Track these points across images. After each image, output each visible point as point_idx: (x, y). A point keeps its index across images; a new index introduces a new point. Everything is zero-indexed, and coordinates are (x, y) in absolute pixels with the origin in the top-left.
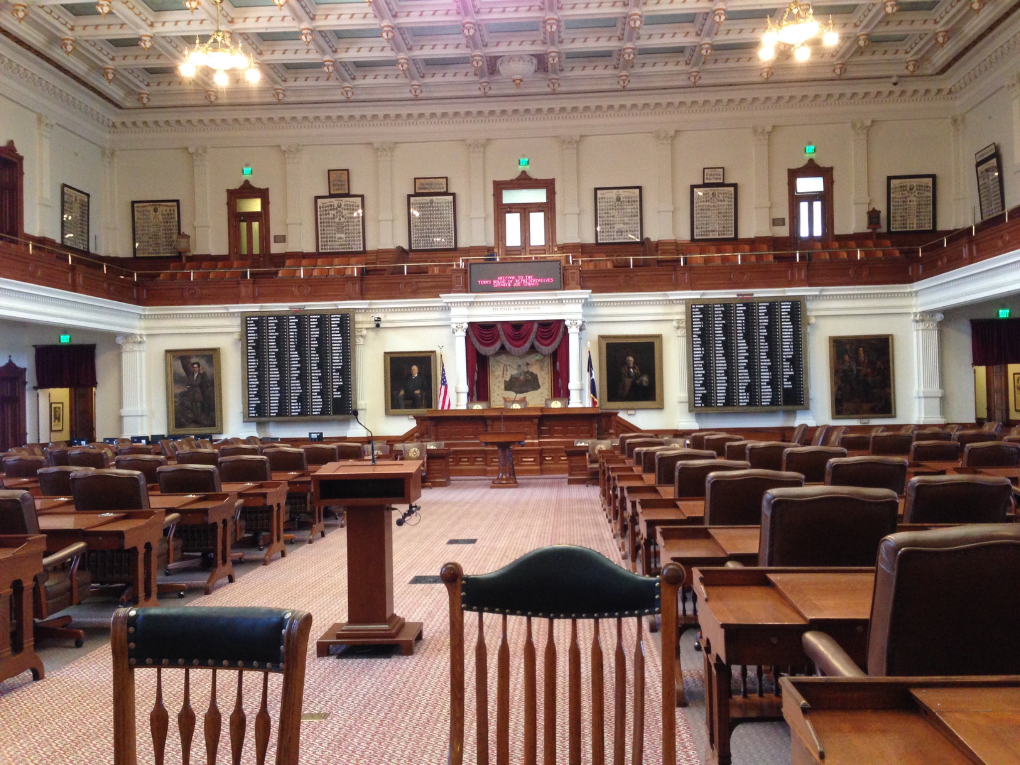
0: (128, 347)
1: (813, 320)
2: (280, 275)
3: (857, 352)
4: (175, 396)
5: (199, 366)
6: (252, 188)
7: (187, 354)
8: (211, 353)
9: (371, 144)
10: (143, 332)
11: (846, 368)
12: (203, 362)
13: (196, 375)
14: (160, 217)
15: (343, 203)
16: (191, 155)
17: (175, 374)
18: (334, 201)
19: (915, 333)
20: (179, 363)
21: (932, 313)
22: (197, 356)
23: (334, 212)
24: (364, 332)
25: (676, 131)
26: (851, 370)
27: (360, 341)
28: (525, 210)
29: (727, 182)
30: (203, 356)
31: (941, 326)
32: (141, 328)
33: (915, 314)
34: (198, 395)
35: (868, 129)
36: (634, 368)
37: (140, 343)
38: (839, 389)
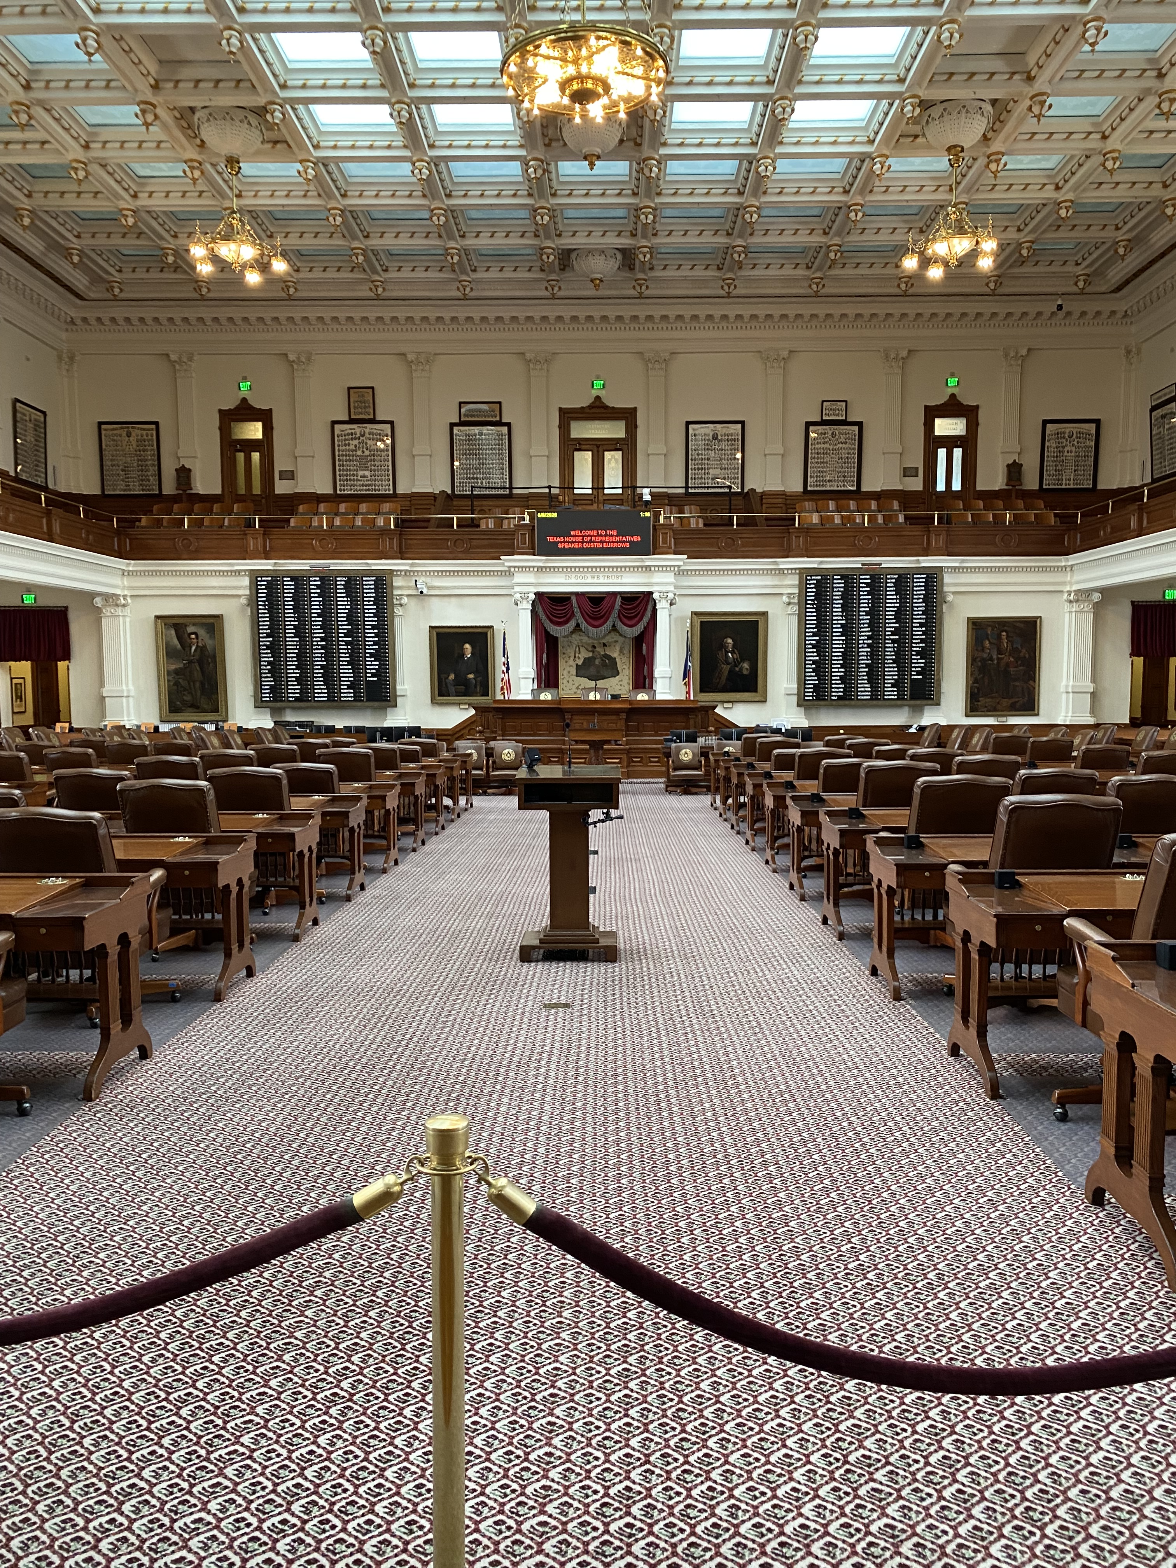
0: (107, 611)
1: (950, 598)
2: (292, 523)
3: (999, 636)
4: (169, 673)
5: (197, 637)
6: (251, 408)
7: (181, 621)
8: (211, 621)
9: (404, 354)
10: (126, 593)
11: (985, 656)
12: (202, 632)
13: (193, 648)
14: (134, 443)
15: (367, 431)
16: (172, 363)
17: (168, 645)
18: (356, 428)
19: (1067, 615)
20: (173, 632)
21: (1089, 592)
22: (194, 625)
23: (356, 442)
24: (405, 600)
25: (791, 352)
26: (991, 659)
27: (398, 611)
28: (598, 447)
29: (849, 420)
30: (203, 625)
31: (1098, 610)
32: (124, 588)
33: (1069, 593)
34: (197, 675)
35: (1024, 358)
36: (733, 652)
37: (124, 606)
38: (976, 681)
